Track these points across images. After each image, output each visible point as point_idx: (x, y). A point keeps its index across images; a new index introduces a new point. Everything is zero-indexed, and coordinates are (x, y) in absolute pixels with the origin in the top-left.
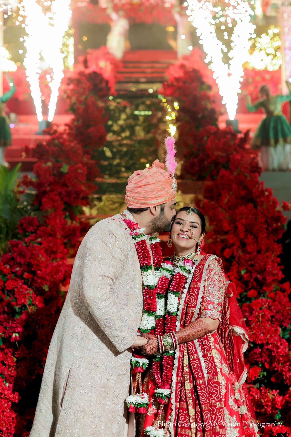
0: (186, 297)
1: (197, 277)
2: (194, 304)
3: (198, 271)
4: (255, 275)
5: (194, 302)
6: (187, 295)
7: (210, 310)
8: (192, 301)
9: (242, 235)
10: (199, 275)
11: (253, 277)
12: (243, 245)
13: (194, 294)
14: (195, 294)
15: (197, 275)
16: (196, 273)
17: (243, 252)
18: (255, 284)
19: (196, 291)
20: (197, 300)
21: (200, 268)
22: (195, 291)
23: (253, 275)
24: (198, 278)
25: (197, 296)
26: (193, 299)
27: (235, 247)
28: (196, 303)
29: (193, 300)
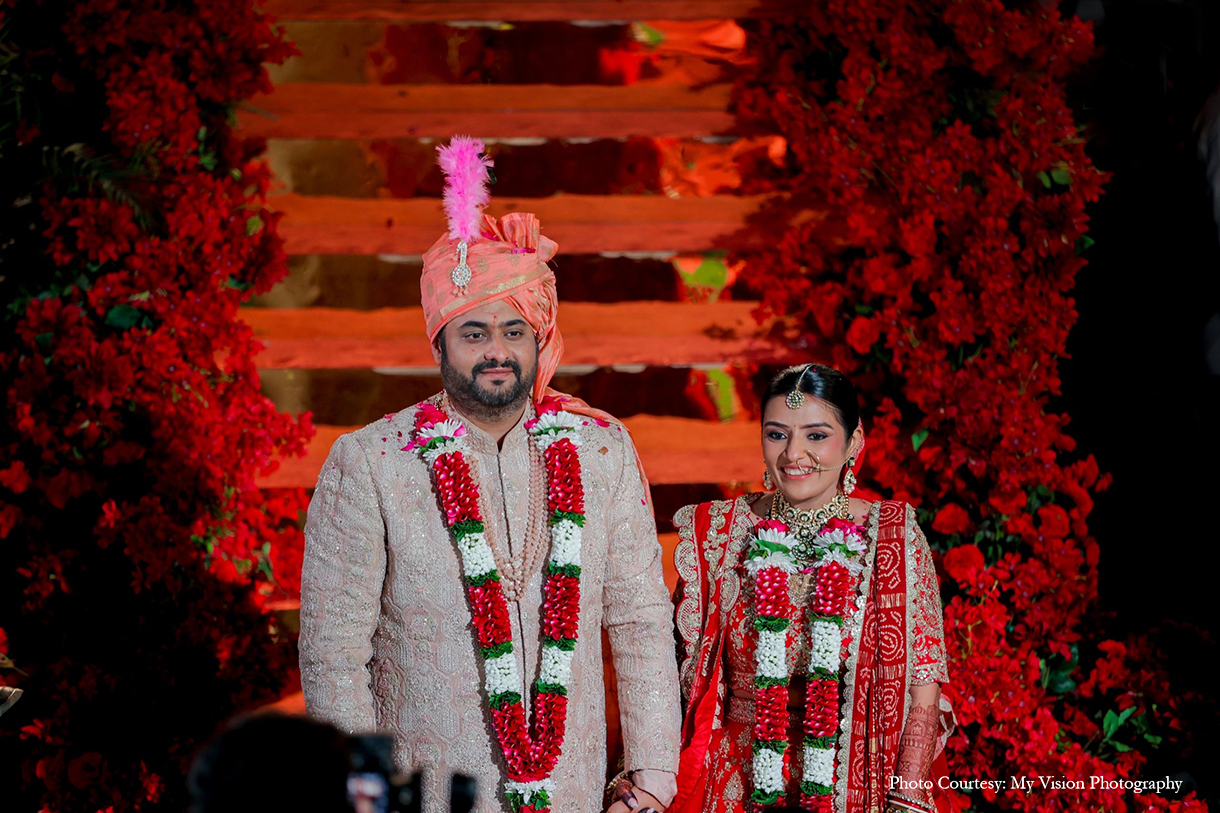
0: (863, 634)
1: (891, 577)
2: (901, 652)
3: (889, 559)
4: (959, 456)
5: (898, 648)
6: (864, 627)
7: (935, 661)
8: (893, 646)
9: (921, 268)
10: (897, 572)
11: (955, 465)
12: (923, 308)
13: (893, 627)
14: (896, 625)
15: (890, 573)
16: (886, 565)
17: (922, 334)
18: (961, 485)
19: (899, 619)
20: (905, 640)
21: (894, 553)
22: (894, 617)
23: (952, 457)
24: (895, 581)
25: (903, 628)
26: (893, 639)
27: (892, 312)
28: (905, 650)
29: (894, 643)
